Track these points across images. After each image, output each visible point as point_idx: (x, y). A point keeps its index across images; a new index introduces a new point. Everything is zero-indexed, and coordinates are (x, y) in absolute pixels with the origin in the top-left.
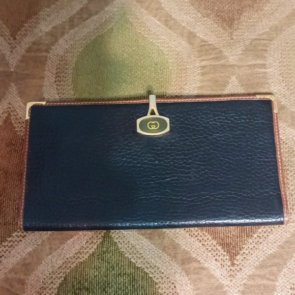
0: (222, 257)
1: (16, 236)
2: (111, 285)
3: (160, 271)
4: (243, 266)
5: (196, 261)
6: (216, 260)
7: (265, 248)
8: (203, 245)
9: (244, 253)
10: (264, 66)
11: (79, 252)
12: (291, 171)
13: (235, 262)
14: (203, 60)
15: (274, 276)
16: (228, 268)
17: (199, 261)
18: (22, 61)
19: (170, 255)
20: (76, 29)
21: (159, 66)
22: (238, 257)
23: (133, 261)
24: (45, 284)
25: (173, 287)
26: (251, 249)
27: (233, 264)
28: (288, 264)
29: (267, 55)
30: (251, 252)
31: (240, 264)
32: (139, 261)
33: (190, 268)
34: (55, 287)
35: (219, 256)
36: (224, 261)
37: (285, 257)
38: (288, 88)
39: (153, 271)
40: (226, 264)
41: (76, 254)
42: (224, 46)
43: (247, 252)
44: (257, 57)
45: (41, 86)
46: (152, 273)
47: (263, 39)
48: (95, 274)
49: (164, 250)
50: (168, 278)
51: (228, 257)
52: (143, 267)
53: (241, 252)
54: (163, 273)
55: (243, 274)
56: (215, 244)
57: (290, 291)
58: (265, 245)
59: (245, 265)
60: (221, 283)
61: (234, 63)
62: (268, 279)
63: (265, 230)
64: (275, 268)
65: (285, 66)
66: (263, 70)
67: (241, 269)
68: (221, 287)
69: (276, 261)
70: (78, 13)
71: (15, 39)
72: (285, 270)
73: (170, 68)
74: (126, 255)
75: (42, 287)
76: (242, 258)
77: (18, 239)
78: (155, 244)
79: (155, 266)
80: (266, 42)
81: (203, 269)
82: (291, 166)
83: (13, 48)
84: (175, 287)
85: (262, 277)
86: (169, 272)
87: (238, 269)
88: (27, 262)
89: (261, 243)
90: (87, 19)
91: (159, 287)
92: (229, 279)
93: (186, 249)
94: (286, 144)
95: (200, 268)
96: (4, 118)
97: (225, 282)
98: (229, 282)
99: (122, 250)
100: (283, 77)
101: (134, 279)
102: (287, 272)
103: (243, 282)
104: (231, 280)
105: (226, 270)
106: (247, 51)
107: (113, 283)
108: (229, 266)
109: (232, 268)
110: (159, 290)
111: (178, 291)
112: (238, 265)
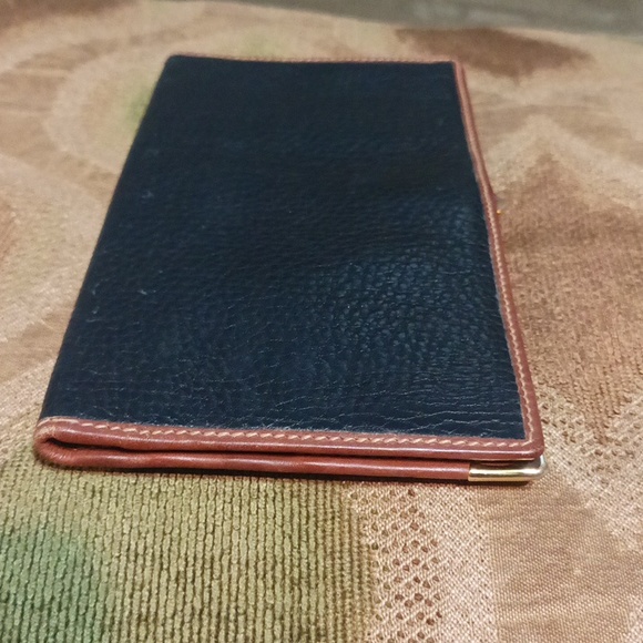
0: (562, 415)
4: (636, 445)
6: (546, 421)
9: (633, 414)
13: (609, 435)
16: (586, 446)
22: (615, 423)
27: (602, 440)
31: (626, 439)
35: (555, 411)
36: (571, 427)
40: (581, 436)
51: (583, 418)
53: (624, 410)
60: (570, 488)
67: (631, 453)
68: (573, 498)
76: (628, 424)
87: (622, 453)
91: (354, 496)
92: (597, 477)
97: (585, 486)
98: (598, 487)
104: (604, 482)
105: (583, 451)
108: (590, 443)
109: (600, 448)
110: (355, 506)
111: (423, 507)
112: (619, 444)
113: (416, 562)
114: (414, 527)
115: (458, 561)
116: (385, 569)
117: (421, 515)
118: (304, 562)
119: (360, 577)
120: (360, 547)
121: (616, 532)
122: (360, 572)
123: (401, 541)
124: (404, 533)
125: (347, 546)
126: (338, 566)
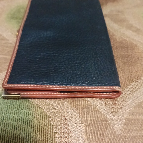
3: (53, 108)
4: (123, 105)
9: (123, 97)
13: (116, 103)
22: (118, 99)
26: (128, 95)
27: (115, 104)
30: (128, 97)
33: (78, 105)
40: (109, 103)
43: (125, 96)
46: (47, 109)
50: (60, 113)
54: (56, 109)
55: (124, 111)
59: (125, 105)
60: (105, 117)
63: (136, 84)
67: (121, 107)
68: (106, 120)
76: (121, 100)
81: (90, 105)
84: (66, 119)
89: (134, 92)
91: (52, 120)
92: (113, 114)
97: (109, 117)
103: (125, 116)
104: (114, 115)
105: (109, 107)
108: (111, 105)
109: (114, 106)
110: (52, 122)
111: (69, 123)
112: (119, 105)
113: (66, 137)
114: (66, 128)
115: (76, 137)
116: (58, 139)
117: (68, 125)
118: (38, 137)
119: (52, 141)
120: (52, 133)
121: (116, 129)
122: (52, 139)
123: (63, 132)
124: (63, 129)
125: (49, 132)
126: (47, 138)
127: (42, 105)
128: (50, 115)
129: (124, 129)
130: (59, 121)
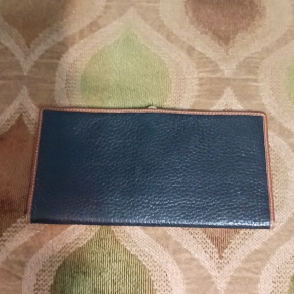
0: (211, 250)
1: (21, 222)
2: (106, 270)
3: (153, 260)
4: (230, 259)
5: (187, 251)
6: (206, 252)
7: (250, 244)
8: (193, 237)
9: (231, 247)
10: (256, 80)
11: (78, 238)
12: (276, 176)
13: (223, 255)
14: (201, 72)
15: (257, 270)
16: (216, 260)
17: (190, 253)
18: (34, 67)
19: (163, 245)
20: (86, 39)
21: (160, 75)
22: (226, 251)
23: (128, 248)
24: (44, 266)
25: (164, 275)
26: (238, 244)
27: (221, 257)
28: (270, 260)
29: (258, 71)
30: (238, 247)
31: (228, 257)
32: (134, 249)
33: (181, 258)
34: (54, 269)
35: (209, 248)
36: (213, 253)
37: (268, 253)
38: (277, 102)
39: (146, 259)
40: (215, 257)
41: (76, 240)
42: (220, 60)
43: (234, 247)
44: (250, 72)
45: (53, 91)
46: (146, 261)
47: (255, 58)
48: (92, 260)
49: (157, 240)
50: (160, 266)
51: (216, 250)
52: (137, 254)
53: (229, 246)
54: (156, 262)
55: (230, 266)
56: (205, 237)
57: (271, 284)
58: (251, 241)
59: (232, 258)
60: (209, 274)
61: (228, 76)
62: (253, 272)
64: (259, 263)
65: (274, 82)
66: (255, 84)
68: (210, 277)
69: (260, 256)
70: (88, 26)
71: (29, 47)
72: (268, 265)
73: (170, 76)
74: (122, 243)
75: (42, 270)
76: (230, 251)
77: (22, 225)
78: (148, 234)
79: (149, 255)
80: (258, 60)
81: (193, 259)
82: (277, 171)
83: (27, 55)
84: (167, 275)
85: (247, 270)
86: (161, 261)
87: (226, 262)
88: (28, 245)
90: (96, 31)
91: (152, 274)
92: (217, 271)
93: (178, 240)
94: (274, 151)
95: (190, 259)
96: (16, 118)
97: (214, 273)
98: (217, 274)
99: (118, 238)
100: (273, 91)
101: (128, 265)
102: (269, 267)
103: (230, 274)
104: (219, 272)
105: (215, 262)
106: (240, 66)
107: (108, 268)
108: (217, 259)
109: (220, 260)
110: (152, 277)
111: (169, 279)
112: (225, 258)
114: (167, 285)
117: (169, 282)
123: (163, 289)
124: (164, 286)
125: (149, 289)
127: (141, 255)
128: (150, 269)
129: (228, 289)
130: (160, 276)
